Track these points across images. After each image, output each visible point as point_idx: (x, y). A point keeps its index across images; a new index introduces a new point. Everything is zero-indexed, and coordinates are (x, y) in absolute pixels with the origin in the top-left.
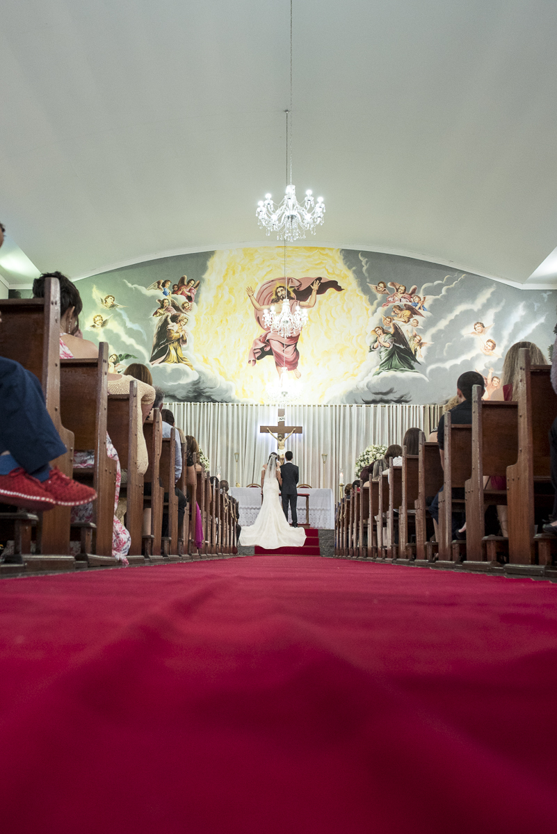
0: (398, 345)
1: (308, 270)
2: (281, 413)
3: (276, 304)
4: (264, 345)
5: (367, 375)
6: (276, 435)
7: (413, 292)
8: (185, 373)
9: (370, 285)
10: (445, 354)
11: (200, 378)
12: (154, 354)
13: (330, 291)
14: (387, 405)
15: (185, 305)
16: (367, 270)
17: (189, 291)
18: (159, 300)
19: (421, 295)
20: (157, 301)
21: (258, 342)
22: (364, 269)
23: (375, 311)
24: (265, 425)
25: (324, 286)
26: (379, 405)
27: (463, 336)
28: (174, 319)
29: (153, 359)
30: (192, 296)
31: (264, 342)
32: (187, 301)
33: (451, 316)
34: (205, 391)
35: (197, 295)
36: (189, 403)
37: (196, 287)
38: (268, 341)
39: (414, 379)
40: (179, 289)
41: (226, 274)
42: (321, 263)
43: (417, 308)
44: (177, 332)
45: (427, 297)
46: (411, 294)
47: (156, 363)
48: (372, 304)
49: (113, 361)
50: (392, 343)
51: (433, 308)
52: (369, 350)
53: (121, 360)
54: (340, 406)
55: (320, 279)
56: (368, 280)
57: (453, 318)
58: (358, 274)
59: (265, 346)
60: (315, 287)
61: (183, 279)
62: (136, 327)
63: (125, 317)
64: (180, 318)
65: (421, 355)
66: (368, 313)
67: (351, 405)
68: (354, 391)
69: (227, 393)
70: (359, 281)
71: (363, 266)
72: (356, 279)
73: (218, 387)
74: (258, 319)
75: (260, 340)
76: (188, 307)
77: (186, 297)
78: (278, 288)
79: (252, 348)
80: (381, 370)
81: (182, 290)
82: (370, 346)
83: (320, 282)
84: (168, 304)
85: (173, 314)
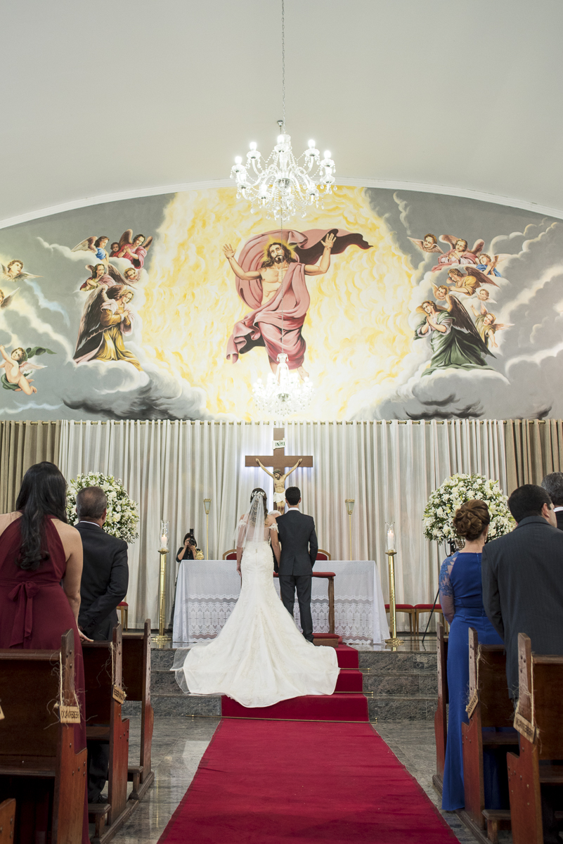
0: (458, 328)
1: (316, 219)
2: (279, 434)
3: (268, 269)
5: (413, 375)
6: (271, 470)
7: (479, 249)
8: (128, 376)
9: (412, 240)
10: (532, 341)
11: (151, 382)
12: (81, 346)
13: (352, 249)
14: (446, 421)
15: (130, 273)
16: (407, 217)
17: (137, 252)
18: (90, 267)
19: (491, 254)
20: (87, 267)
21: (242, 326)
22: (403, 216)
23: (422, 278)
24: (253, 454)
25: (342, 242)
26: (434, 421)
27: (558, 314)
28: (113, 293)
29: (78, 355)
30: (141, 259)
31: (250, 327)
32: (133, 266)
33: (539, 284)
34: (158, 402)
35: (149, 258)
36: (133, 421)
37: (147, 246)
38: (257, 324)
39: (487, 380)
40: (121, 249)
41: (193, 227)
42: (337, 208)
43: (485, 272)
44: (117, 314)
45: (501, 256)
46: (475, 253)
47: (84, 361)
48: (416, 267)
49: (17, 358)
50: (449, 325)
51: (509, 273)
52: (414, 336)
53: (30, 356)
54: (372, 423)
55: (335, 231)
56: (409, 232)
57: (542, 287)
58: (394, 223)
59: (253, 333)
60: (329, 244)
61: (126, 236)
62: (54, 306)
63: (38, 292)
64: (121, 292)
65: (495, 343)
66: (410, 281)
67: (389, 421)
68: (393, 400)
69: (192, 405)
70: (395, 234)
71: (401, 212)
72: (391, 230)
73: (179, 396)
74: (241, 292)
75: (244, 323)
76: (134, 275)
77: (131, 261)
78: (271, 245)
79: (233, 335)
80: (433, 367)
81: (125, 251)
82: (416, 331)
83: (335, 236)
84: (103, 272)
85: (111, 286)
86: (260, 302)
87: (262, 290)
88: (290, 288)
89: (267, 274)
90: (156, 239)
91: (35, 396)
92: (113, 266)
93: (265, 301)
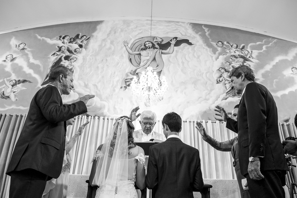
1: (167, 33)
3: (144, 51)
7: (243, 47)
9: (212, 43)
10: (275, 87)
12: (46, 80)
13: (183, 45)
15: (77, 50)
16: (209, 34)
17: (81, 42)
18: (58, 47)
19: (249, 50)
20: (56, 47)
21: (130, 74)
22: (207, 34)
23: (218, 58)
25: (179, 43)
27: (285, 76)
28: (67, 58)
30: (83, 45)
32: (79, 47)
33: (274, 63)
35: (87, 44)
37: (87, 40)
40: (74, 40)
41: (110, 33)
42: (177, 29)
43: (248, 57)
45: (254, 51)
46: (242, 49)
48: (215, 53)
49: (12, 84)
51: (258, 57)
55: (176, 38)
56: (210, 40)
57: (275, 64)
58: (203, 36)
60: (173, 42)
61: (78, 35)
62: (37, 62)
63: (30, 56)
64: (71, 58)
66: (212, 59)
67: (207, 121)
68: (208, 111)
69: (100, 110)
70: (204, 40)
71: (206, 32)
72: (202, 39)
73: (93, 105)
74: (130, 60)
75: (131, 73)
76: (79, 51)
77: (78, 45)
78: (146, 42)
79: (124, 78)
81: (76, 41)
83: (176, 40)
84: (64, 49)
85: (67, 55)
86: (139, 64)
87: (140, 60)
88: (154, 59)
89: (143, 53)
90: (92, 37)
92: (69, 47)
93: (142, 64)
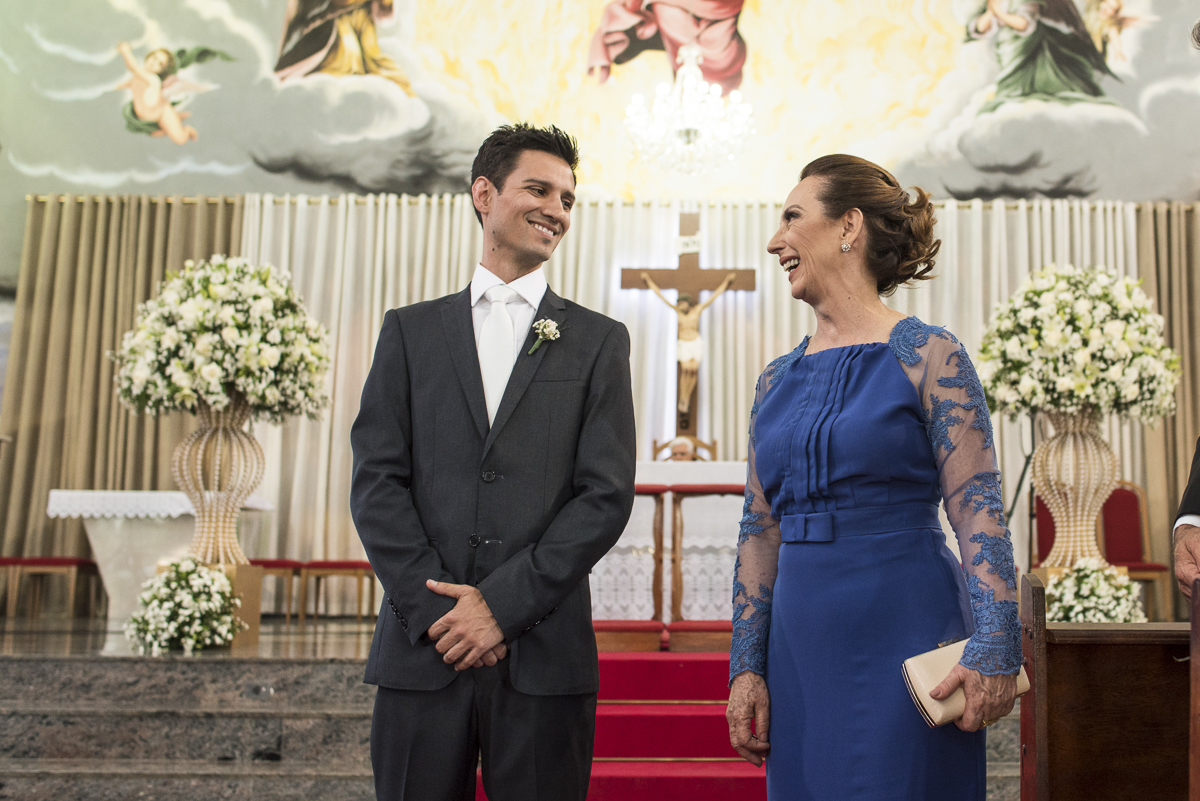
0: (1050, 23)
2: (689, 225)
4: (634, 20)
5: (959, 112)
6: (672, 295)
8: (384, 107)
11: (432, 121)
12: (290, 46)
14: (1022, 203)
21: (619, 11)
24: (636, 265)
26: (999, 204)
29: (285, 62)
31: (636, 11)
34: (447, 160)
36: (393, 198)
38: (649, 7)
39: (1104, 127)
47: (297, 77)
50: (1033, 15)
52: (963, 35)
53: (184, 65)
59: (641, 24)
65: (1121, 54)
75: (625, 5)
79: (600, 29)
80: (1001, 98)
82: (967, 27)
91: (194, 147)
